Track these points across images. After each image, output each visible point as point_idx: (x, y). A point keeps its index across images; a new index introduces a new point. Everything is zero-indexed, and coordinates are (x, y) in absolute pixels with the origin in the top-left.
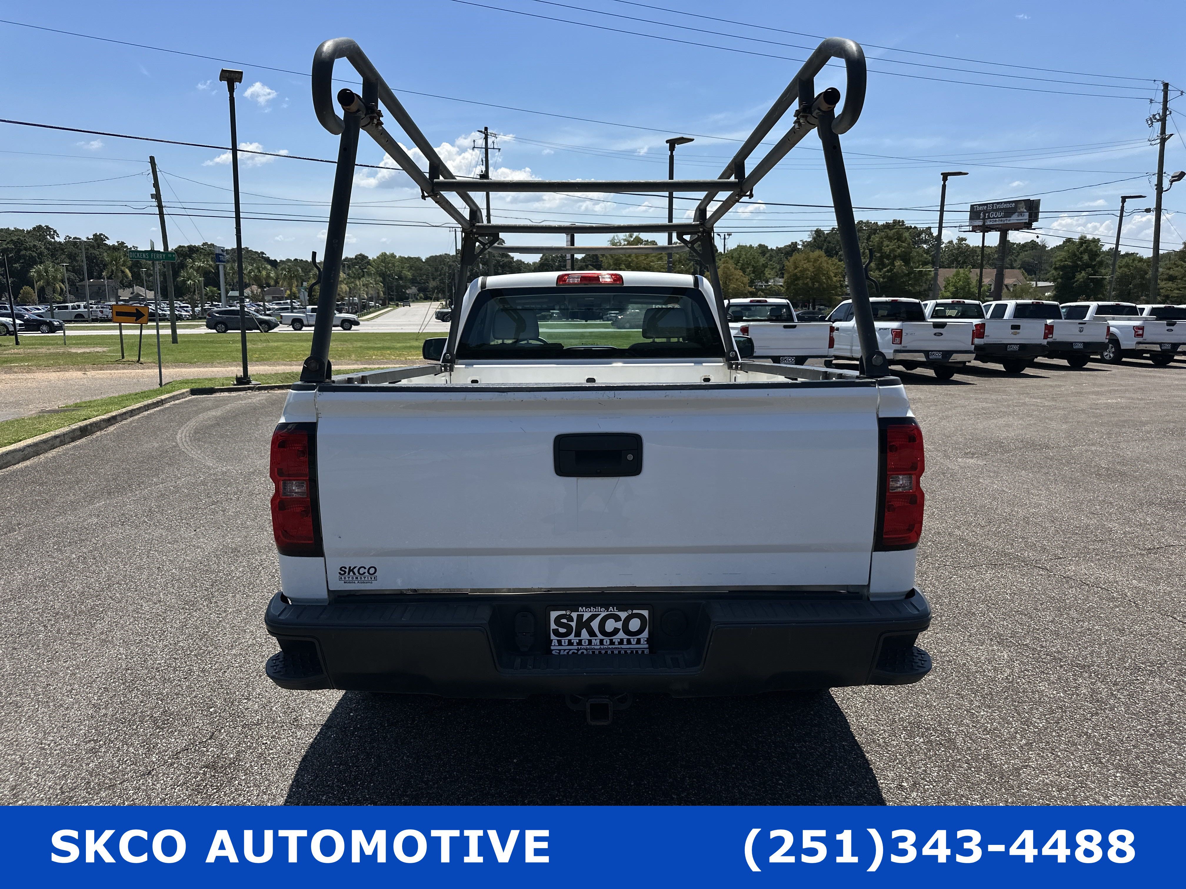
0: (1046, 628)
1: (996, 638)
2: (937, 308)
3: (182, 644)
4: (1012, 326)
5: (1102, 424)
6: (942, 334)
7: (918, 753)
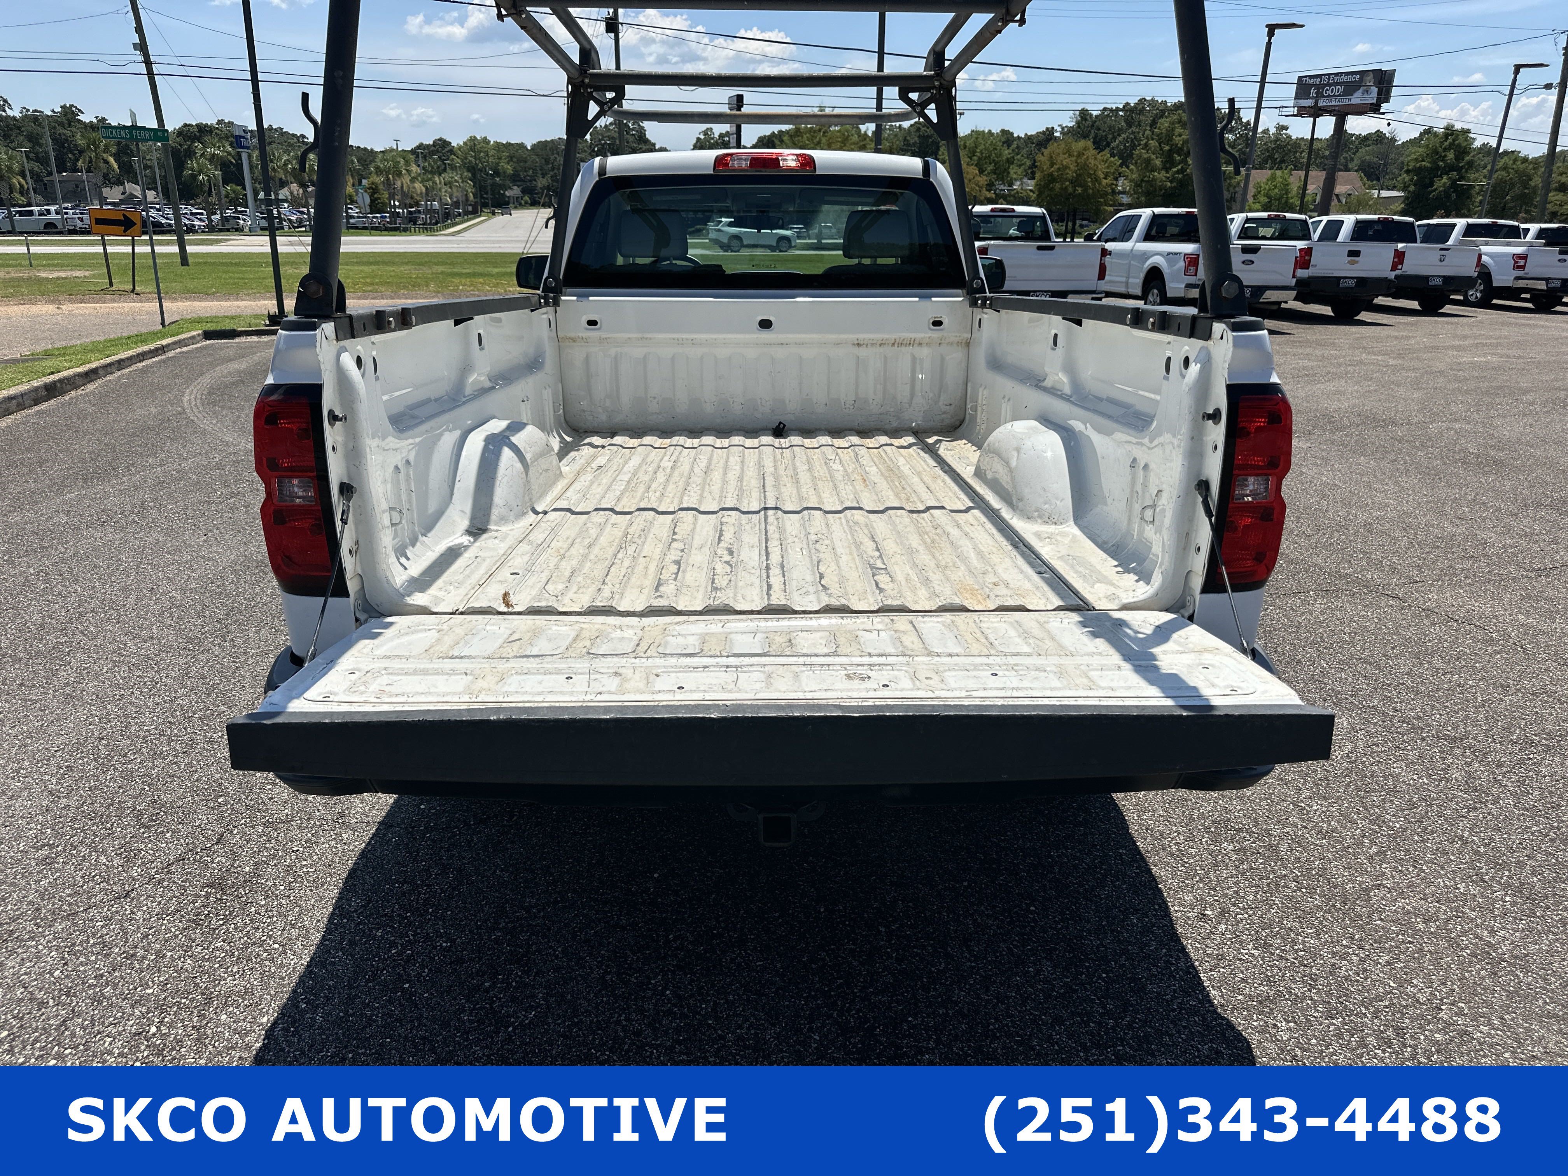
0: (1400, 683)
1: (1331, 697)
2: (1246, 225)
3: (181, 702)
4: (1349, 251)
5: (1466, 392)
6: (1253, 262)
7: (1227, 866)
